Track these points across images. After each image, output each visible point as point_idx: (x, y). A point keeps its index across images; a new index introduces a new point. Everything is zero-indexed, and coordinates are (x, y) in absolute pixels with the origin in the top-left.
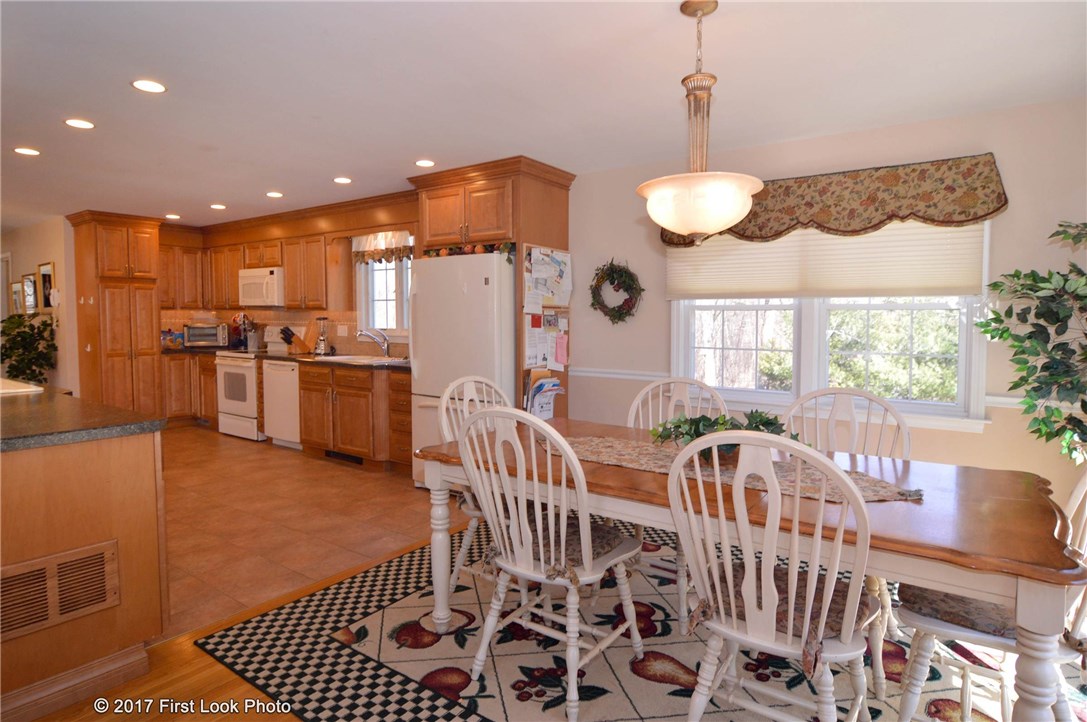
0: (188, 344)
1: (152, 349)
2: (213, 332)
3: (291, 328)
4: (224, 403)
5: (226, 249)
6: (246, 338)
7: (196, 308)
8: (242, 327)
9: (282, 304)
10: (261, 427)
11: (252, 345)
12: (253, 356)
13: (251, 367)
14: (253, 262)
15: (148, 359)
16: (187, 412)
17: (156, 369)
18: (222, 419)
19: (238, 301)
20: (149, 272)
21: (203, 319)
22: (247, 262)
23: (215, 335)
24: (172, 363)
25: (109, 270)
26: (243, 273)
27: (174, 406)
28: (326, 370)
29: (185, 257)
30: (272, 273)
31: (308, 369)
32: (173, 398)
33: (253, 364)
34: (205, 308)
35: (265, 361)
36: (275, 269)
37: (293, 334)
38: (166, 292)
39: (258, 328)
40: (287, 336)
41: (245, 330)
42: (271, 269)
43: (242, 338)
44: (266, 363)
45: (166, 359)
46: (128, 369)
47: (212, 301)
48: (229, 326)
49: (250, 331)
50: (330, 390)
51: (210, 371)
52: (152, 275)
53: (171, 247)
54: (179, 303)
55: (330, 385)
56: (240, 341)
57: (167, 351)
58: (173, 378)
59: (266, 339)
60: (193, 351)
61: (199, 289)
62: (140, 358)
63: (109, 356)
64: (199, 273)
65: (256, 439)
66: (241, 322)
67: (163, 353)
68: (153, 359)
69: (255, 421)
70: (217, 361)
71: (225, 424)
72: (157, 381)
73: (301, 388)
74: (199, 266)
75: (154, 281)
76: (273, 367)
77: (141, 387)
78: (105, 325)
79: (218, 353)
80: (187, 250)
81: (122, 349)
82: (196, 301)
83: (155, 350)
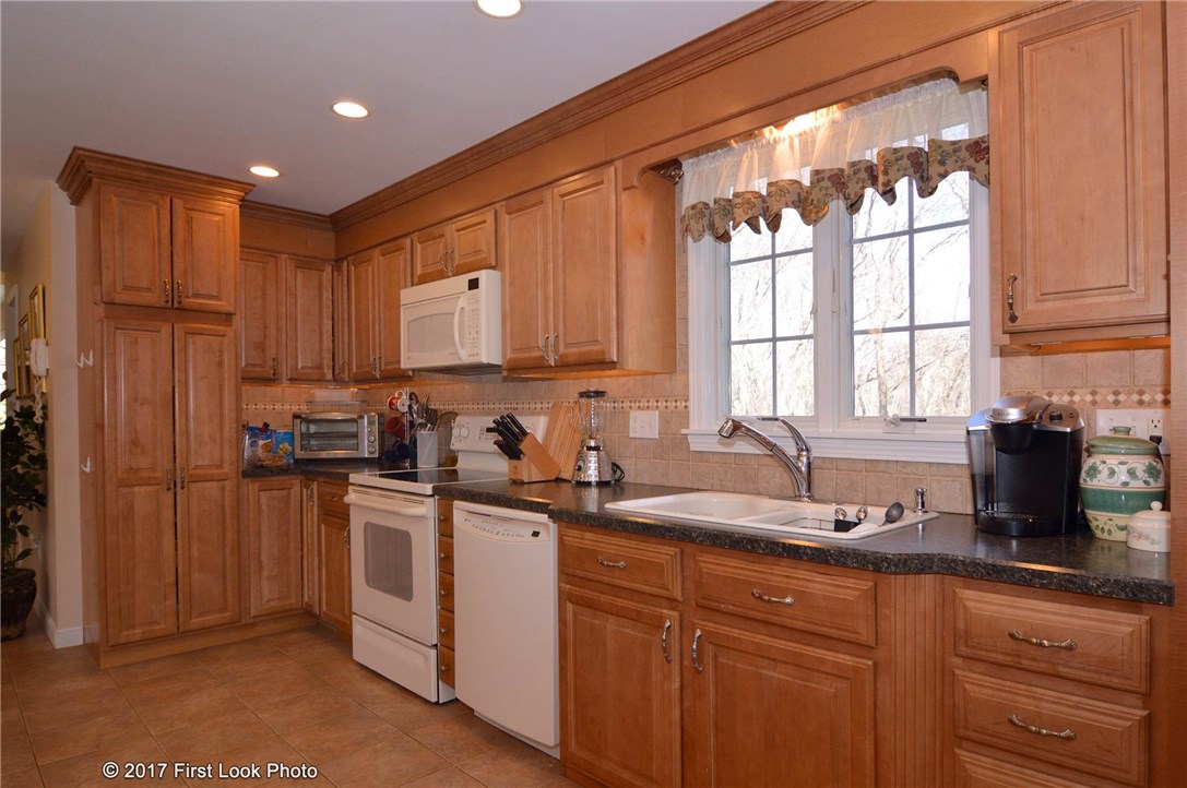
0: (300, 454)
1: (220, 466)
2: (352, 428)
3: (522, 420)
4: (365, 597)
5: (376, 252)
6: (414, 442)
7: (320, 381)
8: (406, 420)
9: (497, 360)
10: (446, 672)
11: (427, 459)
12: (428, 488)
13: (422, 518)
14: (431, 269)
15: (211, 488)
16: (293, 601)
17: (228, 510)
18: (359, 630)
19: (399, 362)
20: (216, 298)
21: (335, 400)
22: (419, 271)
23: (355, 436)
24: (264, 496)
25: (126, 288)
26: (408, 295)
27: (266, 590)
28: (663, 553)
29: (299, 275)
30: (474, 284)
31: (589, 538)
32: (266, 573)
33: (428, 509)
34: (338, 381)
35: (457, 503)
36: (483, 276)
37: (524, 434)
38: (261, 347)
39: (438, 419)
40: (510, 438)
41: (412, 424)
42: (472, 275)
43: (407, 442)
44: (460, 508)
45: (251, 488)
46: (168, 514)
47: (350, 365)
48: (381, 416)
49: (423, 426)
50: (671, 619)
51: (337, 516)
52: (223, 305)
53: (273, 254)
54: (285, 371)
55: (672, 602)
56: (402, 447)
57: (256, 471)
58: (265, 529)
59: (455, 445)
60: (308, 469)
61: (328, 343)
62: (193, 486)
63: (123, 484)
64: (327, 312)
65: (434, 700)
66: (406, 409)
67: (245, 474)
68: (223, 489)
69: (433, 652)
70: (352, 497)
71: (368, 644)
72: (230, 536)
73: (564, 597)
74: (327, 295)
75: (227, 317)
76: (477, 520)
77: (195, 552)
78: (114, 411)
79: (353, 478)
80: (305, 263)
81: (153, 469)
82: (319, 367)
83: (227, 469)
